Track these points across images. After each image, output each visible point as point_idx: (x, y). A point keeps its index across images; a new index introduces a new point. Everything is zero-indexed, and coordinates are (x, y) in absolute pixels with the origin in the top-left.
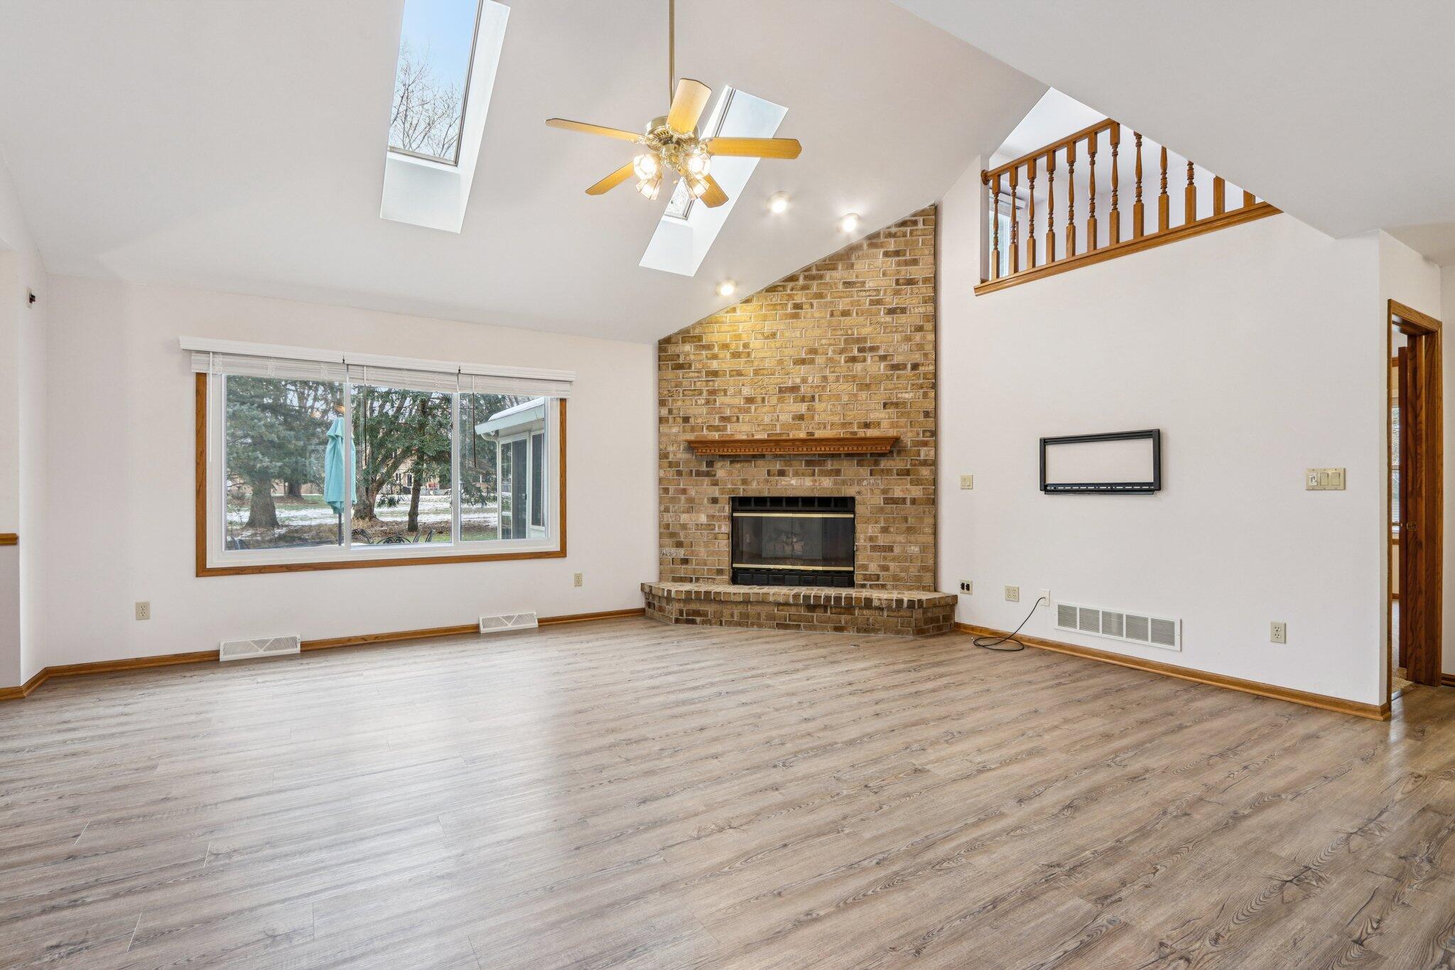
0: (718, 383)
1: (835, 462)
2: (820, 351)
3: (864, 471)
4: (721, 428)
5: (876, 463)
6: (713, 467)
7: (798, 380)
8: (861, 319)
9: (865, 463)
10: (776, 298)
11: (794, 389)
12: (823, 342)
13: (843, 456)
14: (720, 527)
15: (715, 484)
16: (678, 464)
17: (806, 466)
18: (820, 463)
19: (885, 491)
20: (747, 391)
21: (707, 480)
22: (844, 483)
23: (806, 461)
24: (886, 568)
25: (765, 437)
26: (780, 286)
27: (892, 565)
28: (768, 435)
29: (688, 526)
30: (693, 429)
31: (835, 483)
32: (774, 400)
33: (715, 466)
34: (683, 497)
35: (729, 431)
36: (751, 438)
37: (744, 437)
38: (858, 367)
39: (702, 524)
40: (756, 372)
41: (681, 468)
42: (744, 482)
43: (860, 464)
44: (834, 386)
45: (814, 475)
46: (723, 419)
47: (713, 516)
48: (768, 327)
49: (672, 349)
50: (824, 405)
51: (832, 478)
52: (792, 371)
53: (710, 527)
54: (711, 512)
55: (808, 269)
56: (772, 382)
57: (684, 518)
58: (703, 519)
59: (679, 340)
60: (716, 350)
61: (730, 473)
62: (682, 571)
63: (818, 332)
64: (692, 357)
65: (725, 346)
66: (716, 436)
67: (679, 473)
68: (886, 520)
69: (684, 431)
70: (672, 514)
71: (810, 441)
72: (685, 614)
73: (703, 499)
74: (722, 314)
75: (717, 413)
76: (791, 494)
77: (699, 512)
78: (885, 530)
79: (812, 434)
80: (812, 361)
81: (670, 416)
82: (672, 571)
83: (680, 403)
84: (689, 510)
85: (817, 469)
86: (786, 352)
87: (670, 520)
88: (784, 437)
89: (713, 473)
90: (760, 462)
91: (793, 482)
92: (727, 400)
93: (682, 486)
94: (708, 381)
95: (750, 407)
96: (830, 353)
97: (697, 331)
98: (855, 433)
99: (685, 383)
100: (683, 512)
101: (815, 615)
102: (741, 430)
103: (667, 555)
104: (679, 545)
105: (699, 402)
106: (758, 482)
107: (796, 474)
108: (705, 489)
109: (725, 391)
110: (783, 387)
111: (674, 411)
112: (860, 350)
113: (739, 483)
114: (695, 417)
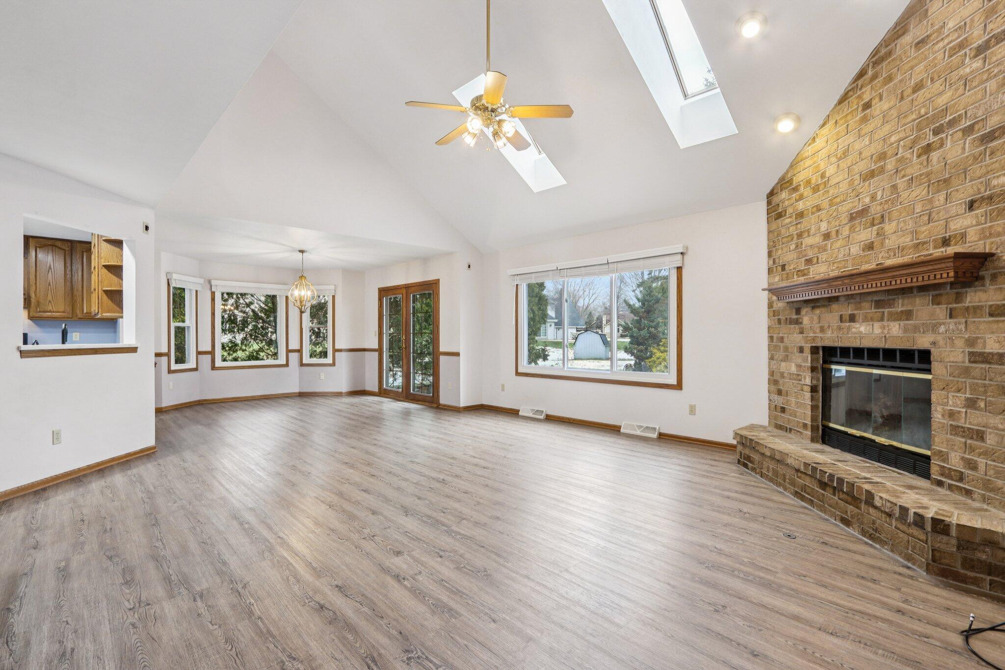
0: (805, 224)
1: (906, 301)
2: (890, 153)
3: (940, 311)
4: (806, 271)
5: (959, 298)
6: (800, 314)
7: (867, 200)
8: (938, 84)
9: (944, 299)
10: (845, 108)
11: (864, 212)
12: (893, 139)
13: (916, 290)
14: (804, 378)
15: (802, 332)
16: (778, 313)
17: (875, 308)
18: (889, 304)
19: (971, 342)
20: (824, 227)
21: (796, 328)
22: (916, 329)
23: (876, 301)
24: (972, 465)
26: (851, 89)
27: (981, 462)
28: (842, 273)
29: (785, 375)
30: (787, 276)
31: (906, 330)
32: (845, 231)
33: (802, 313)
34: (782, 346)
35: (811, 273)
37: (823, 278)
38: (935, 157)
39: (793, 374)
40: (831, 203)
41: (780, 317)
42: (822, 330)
43: (936, 301)
44: (906, 195)
45: (882, 320)
46: (808, 262)
47: (801, 366)
48: (841, 146)
49: (775, 200)
51: (902, 323)
52: (861, 191)
53: (798, 377)
54: (799, 361)
56: (845, 210)
57: (783, 366)
58: (794, 368)
59: (779, 189)
60: (802, 189)
61: (812, 320)
62: (782, 419)
63: (887, 129)
64: (787, 203)
65: (808, 183)
66: (803, 279)
67: (779, 322)
68: (973, 389)
69: (782, 280)
70: (776, 362)
73: (794, 348)
74: (805, 149)
75: (803, 257)
77: (791, 361)
78: (971, 404)
80: (882, 170)
81: (775, 266)
82: (775, 418)
83: (780, 252)
84: (785, 359)
85: (886, 311)
86: (857, 168)
87: (775, 368)
89: (801, 320)
90: (835, 306)
91: (862, 329)
92: (810, 241)
93: (781, 335)
94: (797, 224)
95: (827, 244)
96: (901, 152)
97: (790, 175)
98: (932, 254)
99: (783, 231)
100: (782, 361)
102: (820, 272)
103: (773, 401)
104: (780, 392)
105: (791, 248)
106: (833, 331)
107: (866, 319)
108: (795, 338)
109: (808, 231)
110: (853, 213)
111: (777, 261)
112: (936, 132)
113: (818, 331)
114: (789, 264)
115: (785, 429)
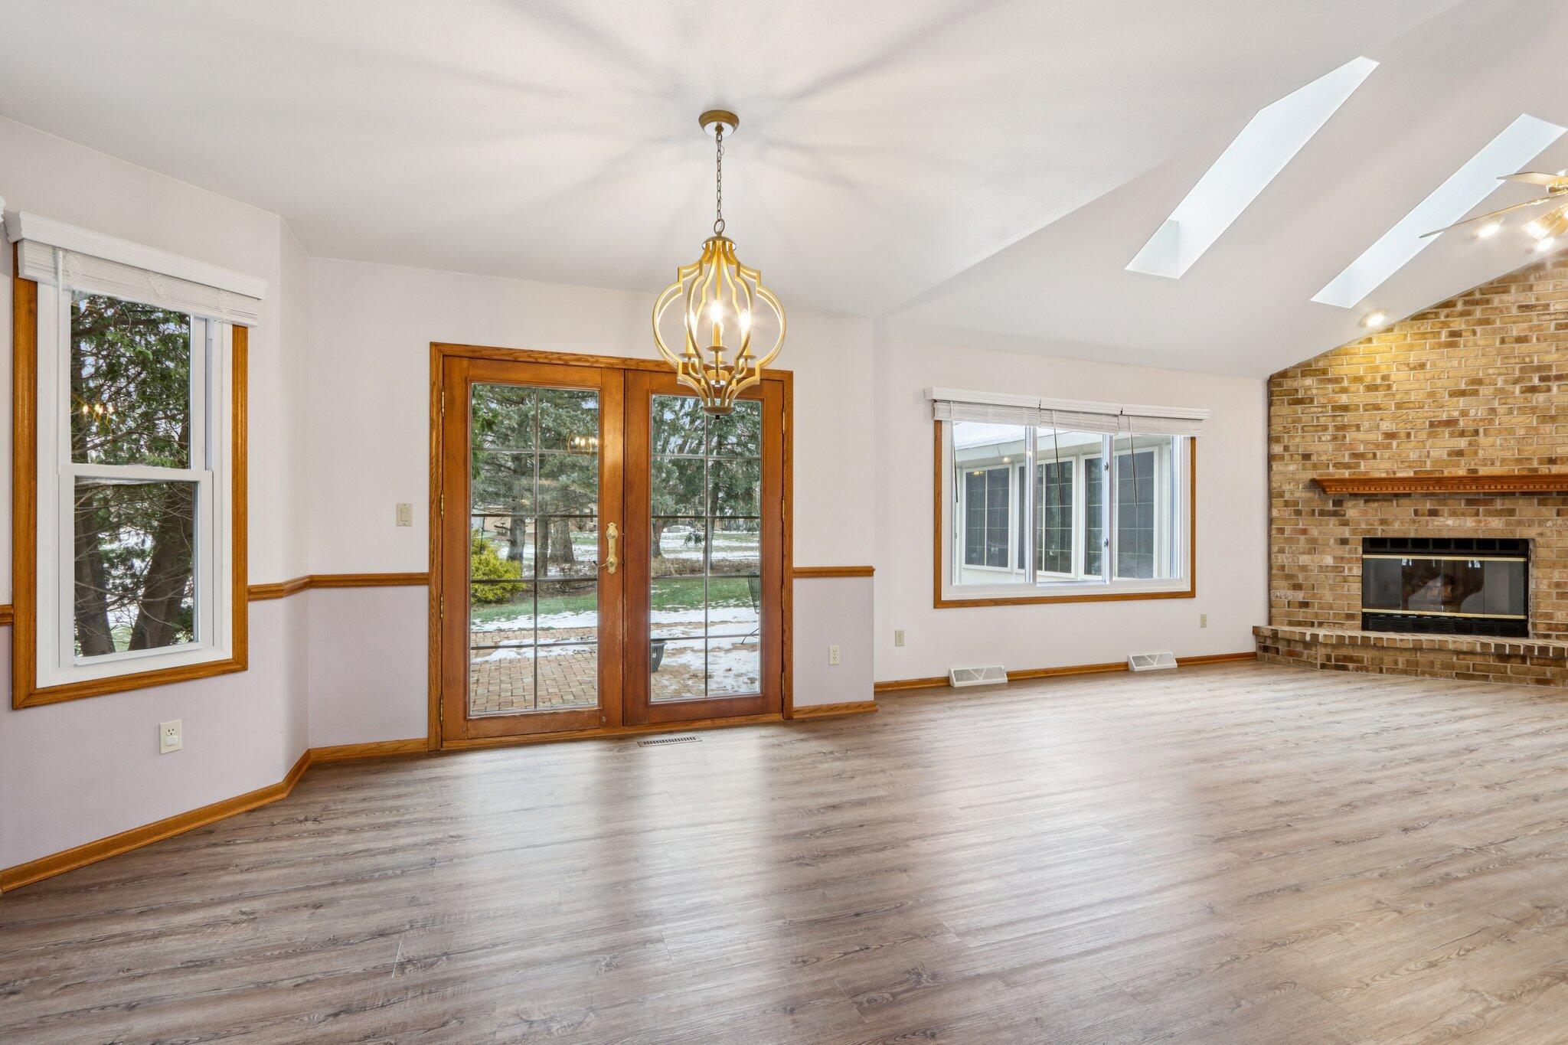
0: (1348, 418)
1: (1507, 501)
2: (1487, 381)
3: (1548, 511)
4: (1353, 465)
6: (1341, 506)
7: (1456, 414)
8: (1543, 345)
9: (1549, 502)
10: (1426, 326)
11: (1451, 423)
12: (1491, 371)
13: (1517, 494)
14: (1350, 569)
15: (1346, 524)
16: (1296, 503)
17: (1466, 505)
18: (1485, 502)
20: (1386, 426)
21: (1333, 521)
22: (1520, 523)
23: (1468, 499)
25: (1412, 474)
26: (1431, 313)
28: (1415, 472)
29: (1309, 568)
30: (1315, 467)
31: (1508, 524)
32: (1423, 435)
33: (1345, 505)
34: (1302, 538)
35: (1362, 468)
36: (1392, 476)
37: (1384, 475)
38: (1540, 398)
39: (1327, 566)
40: (1399, 406)
41: (1300, 507)
42: (1383, 522)
43: (1542, 503)
44: (1506, 419)
45: (1477, 515)
46: (1355, 455)
47: (1342, 558)
48: (1413, 358)
49: (1288, 384)
50: (1489, 440)
51: (1503, 519)
52: (1446, 404)
53: (1338, 569)
54: (1340, 553)
55: (1470, 293)
56: (1421, 416)
57: (1304, 559)
58: (1329, 560)
59: (1297, 374)
60: (1346, 383)
61: (1365, 513)
62: (1301, 614)
63: (1483, 361)
64: (1315, 391)
65: (1358, 379)
66: (1346, 474)
67: (1298, 513)
69: (1304, 469)
70: (1288, 555)
71: (1474, 478)
72: (1333, 660)
73: (1329, 539)
74: (1354, 345)
75: (1348, 450)
76: (1445, 535)
77: (1322, 553)
79: (1475, 471)
80: (1475, 393)
81: (1286, 454)
82: (1288, 615)
83: (1298, 440)
84: (1311, 551)
85: (1481, 509)
86: (1439, 383)
87: (1286, 561)
88: (1437, 475)
89: (1342, 512)
90: (1404, 501)
91: (1451, 522)
92: (1361, 436)
93: (1301, 526)
94: (1335, 416)
95: (1391, 443)
96: (1500, 384)
97: (1321, 364)
98: (1536, 470)
99: (1305, 418)
100: (1303, 553)
101: (1509, 666)
102: (1378, 468)
103: (1281, 598)
104: (1297, 587)
105: (1323, 438)
106: (1402, 523)
107: (1453, 514)
108: (1333, 529)
109: (1358, 427)
110: (1435, 421)
111: (1291, 448)
112: (1542, 379)
113: (1376, 524)
114: (1318, 454)
115: (1310, 624)
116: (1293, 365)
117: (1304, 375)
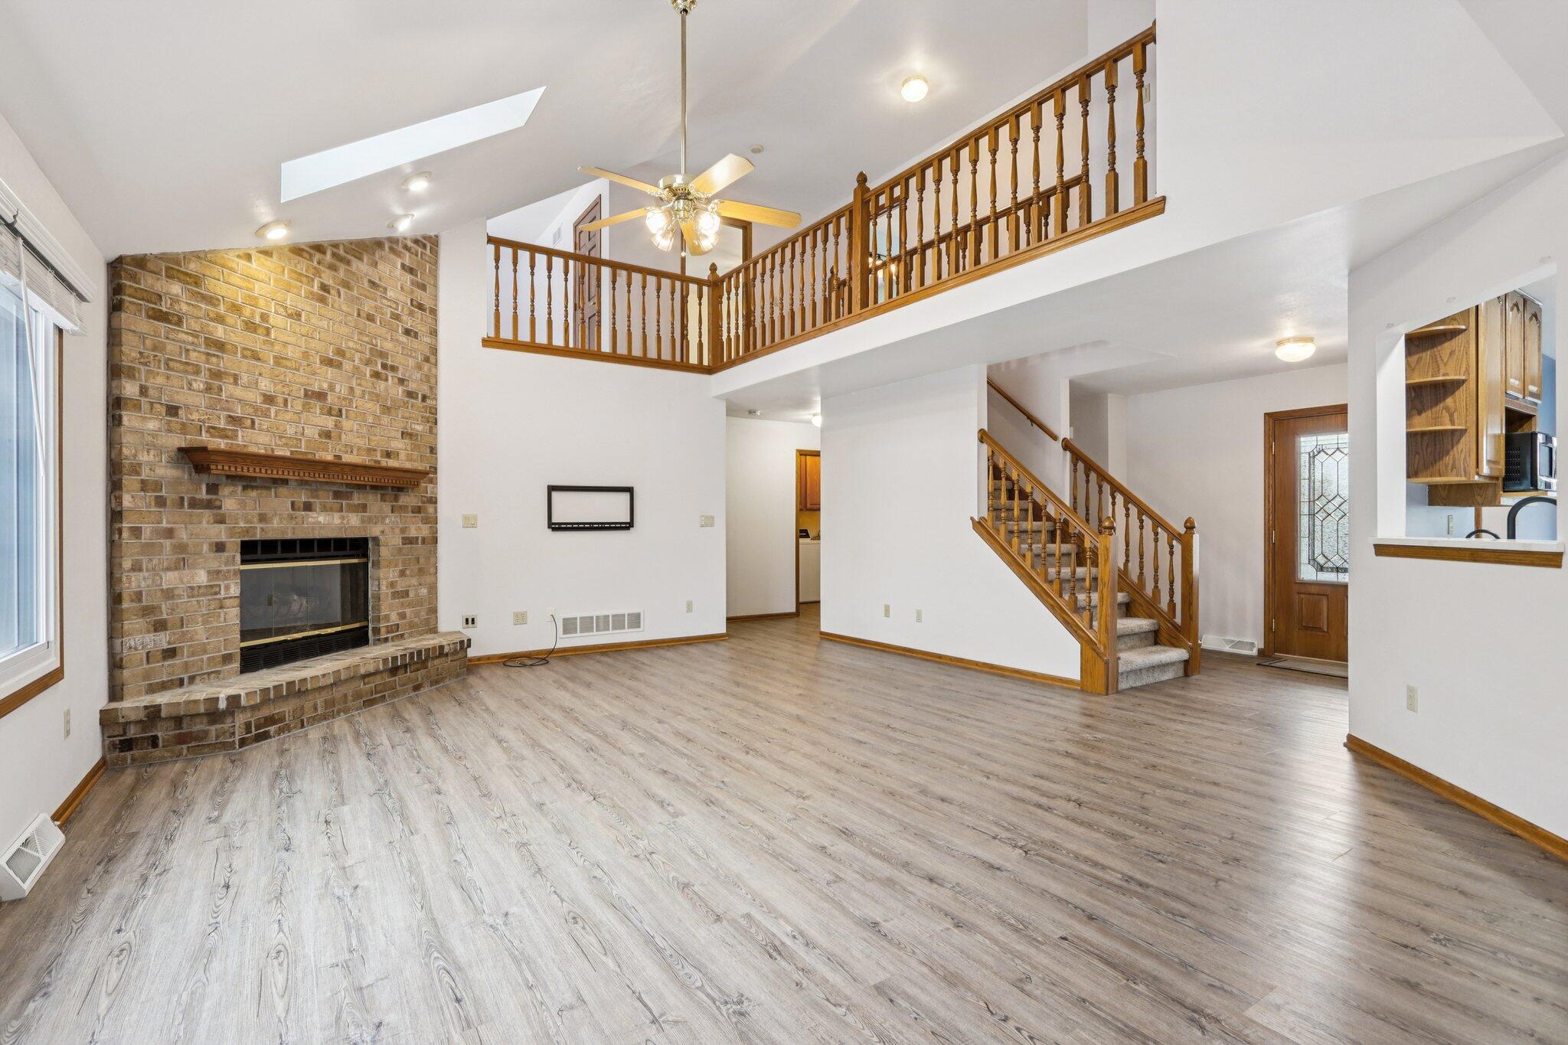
0: (227, 362)
1: (361, 495)
2: (348, 355)
3: (386, 507)
4: (230, 433)
5: (396, 499)
6: (216, 493)
7: (325, 386)
8: (384, 330)
9: (387, 498)
10: (302, 266)
11: (321, 396)
12: (351, 344)
13: (368, 488)
14: (227, 588)
15: (221, 520)
16: (157, 486)
17: (333, 498)
18: (347, 496)
19: (403, 530)
20: (265, 385)
21: (207, 515)
22: (370, 520)
23: (334, 491)
24: (402, 616)
25: (288, 454)
26: (307, 252)
27: (408, 611)
28: (292, 452)
29: (177, 592)
30: (184, 429)
31: (363, 521)
32: (298, 406)
33: (220, 493)
34: (167, 544)
35: (240, 441)
36: (270, 453)
37: (262, 451)
38: (382, 385)
39: (199, 587)
40: (279, 360)
41: (163, 493)
42: (263, 518)
43: (383, 500)
44: (360, 402)
45: (341, 510)
46: (233, 420)
47: (218, 572)
48: (290, 300)
49: (148, 282)
50: (351, 422)
51: (359, 515)
52: (318, 371)
53: (212, 590)
54: (214, 565)
55: (335, 245)
56: (299, 380)
57: (170, 579)
58: (201, 578)
59: (161, 270)
60: (222, 309)
61: (242, 504)
62: (164, 670)
63: (345, 330)
64: (184, 308)
65: (236, 308)
66: (222, 444)
67: (161, 502)
68: (404, 563)
69: (169, 431)
70: (146, 574)
71: (336, 466)
72: (253, 729)
73: (202, 544)
74: (231, 256)
75: (224, 409)
76: (317, 535)
77: (193, 566)
78: (402, 574)
79: (339, 457)
80: (339, 366)
81: (143, 399)
82: (147, 676)
83: (160, 380)
84: (180, 564)
85: (344, 502)
86: (314, 344)
87: (143, 584)
88: (310, 457)
89: (218, 503)
90: (283, 490)
91: (321, 519)
92: (239, 392)
93: (164, 525)
94: (208, 354)
95: (269, 409)
96: (357, 361)
97: (193, 267)
98: (378, 462)
99: (171, 347)
100: (168, 569)
102: (256, 441)
103: (136, 649)
104: (160, 626)
105: (195, 385)
106: (281, 519)
107: (325, 509)
108: (206, 529)
109: (235, 378)
110: (309, 390)
111: (151, 392)
112: (384, 366)
113: (255, 520)
114: (187, 407)
115: (178, 682)
116: (156, 251)
117: (171, 274)
